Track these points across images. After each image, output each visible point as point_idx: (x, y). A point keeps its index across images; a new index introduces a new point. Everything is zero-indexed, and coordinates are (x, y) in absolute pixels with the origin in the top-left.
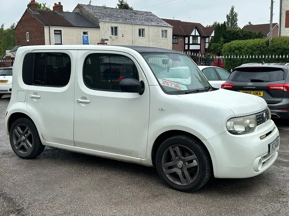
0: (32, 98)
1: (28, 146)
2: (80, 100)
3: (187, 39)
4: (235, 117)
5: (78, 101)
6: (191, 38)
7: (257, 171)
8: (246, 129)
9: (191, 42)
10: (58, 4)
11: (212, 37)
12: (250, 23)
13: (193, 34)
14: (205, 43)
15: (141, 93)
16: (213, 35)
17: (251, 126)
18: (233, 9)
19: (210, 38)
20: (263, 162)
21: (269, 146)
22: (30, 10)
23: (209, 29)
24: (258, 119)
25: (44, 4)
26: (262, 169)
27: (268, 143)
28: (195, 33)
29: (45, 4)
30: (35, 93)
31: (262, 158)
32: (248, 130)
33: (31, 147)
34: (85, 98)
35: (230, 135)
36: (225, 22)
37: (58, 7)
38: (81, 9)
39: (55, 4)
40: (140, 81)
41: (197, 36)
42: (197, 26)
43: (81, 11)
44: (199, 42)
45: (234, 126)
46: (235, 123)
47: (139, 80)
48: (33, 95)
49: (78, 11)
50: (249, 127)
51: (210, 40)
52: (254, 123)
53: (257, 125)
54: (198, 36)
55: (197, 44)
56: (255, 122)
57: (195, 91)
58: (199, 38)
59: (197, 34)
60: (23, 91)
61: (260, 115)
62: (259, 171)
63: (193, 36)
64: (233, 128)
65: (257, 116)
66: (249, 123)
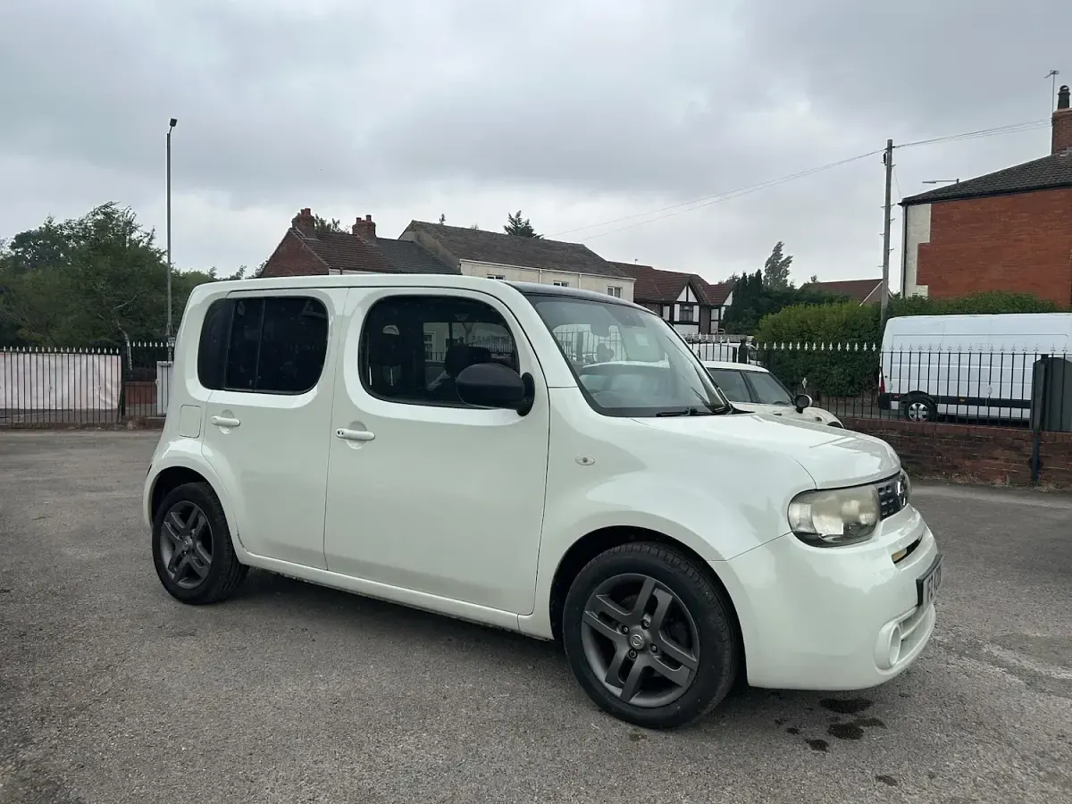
0: (218, 424)
1: (201, 562)
2: (347, 431)
3: (667, 310)
4: (816, 490)
5: (341, 435)
6: (677, 307)
7: (889, 667)
8: (846, 528)
9: (677, 318)
10: (364, 218)
11: (727, 307)
12: (814, 279)
13: (682, 298)
14: (711, 320)
15: (524, 411)
16: (729, 302)
17: (864, 519)
18: (778, 249)
19: (723, 309)
20: (902, 637)
21: (920, 585)
22: (298, 230)
23: (721, 289)
24: (882, 499)
25: (336, 221)
26: (899, 663)
27: (918, 577)
28: (686, 295)
29: (339, 222)
30: (228, 411)
31: (900, 624)
32: (855, 532)
33: (210, 562)
34: (362, 427)
35: (800, 546)
36: (759, 271)
37: (365, 226)
38: (418, 232)
39: (358, 219)
40: (522, 374)
41: (692, 304)
42: (693, 282)
43: (418, 237)
44: (696, 319)
45: (815, 519)
46: (817, 511)
47: (518, 372)
48: (219, 418)
49: (411, 237)
50: (858, 524)
51: (723, 313)
52: (872, 512)
53: (883, 518)
54: (695, 304)
55: (692, 323)
56: (874, 509)
57: (687, 412)
58: (696, 309)
59: (692, 299)
60: (198, 404)
61: (888, 488)
62: (891, 667)
63: (681, 303)
64: (811, 524)
65: (880, 490)
66: (857, 511)
